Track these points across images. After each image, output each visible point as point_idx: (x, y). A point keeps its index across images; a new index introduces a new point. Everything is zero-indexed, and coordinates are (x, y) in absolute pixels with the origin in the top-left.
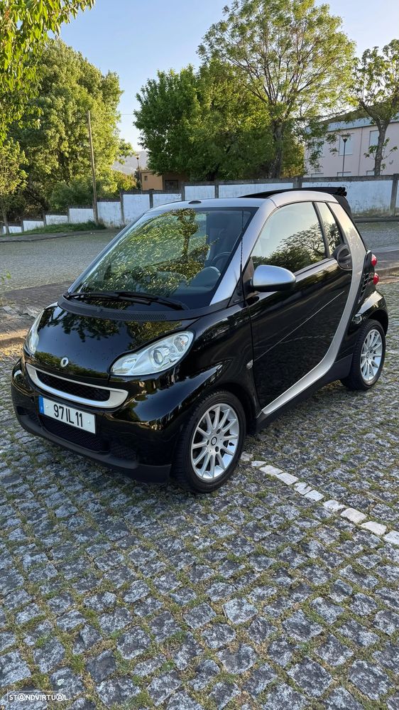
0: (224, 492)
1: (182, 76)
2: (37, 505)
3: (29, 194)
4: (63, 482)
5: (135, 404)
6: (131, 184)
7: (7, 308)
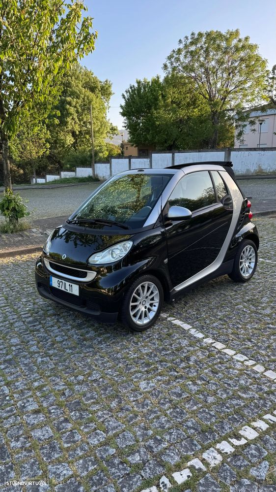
0: (148, 332)
1: (152, 82)
2: (46, 335)
3: (51, 158)
4: (61, 325)
5: (100, 278)
6: (118, 151)
7: (34, 230)
